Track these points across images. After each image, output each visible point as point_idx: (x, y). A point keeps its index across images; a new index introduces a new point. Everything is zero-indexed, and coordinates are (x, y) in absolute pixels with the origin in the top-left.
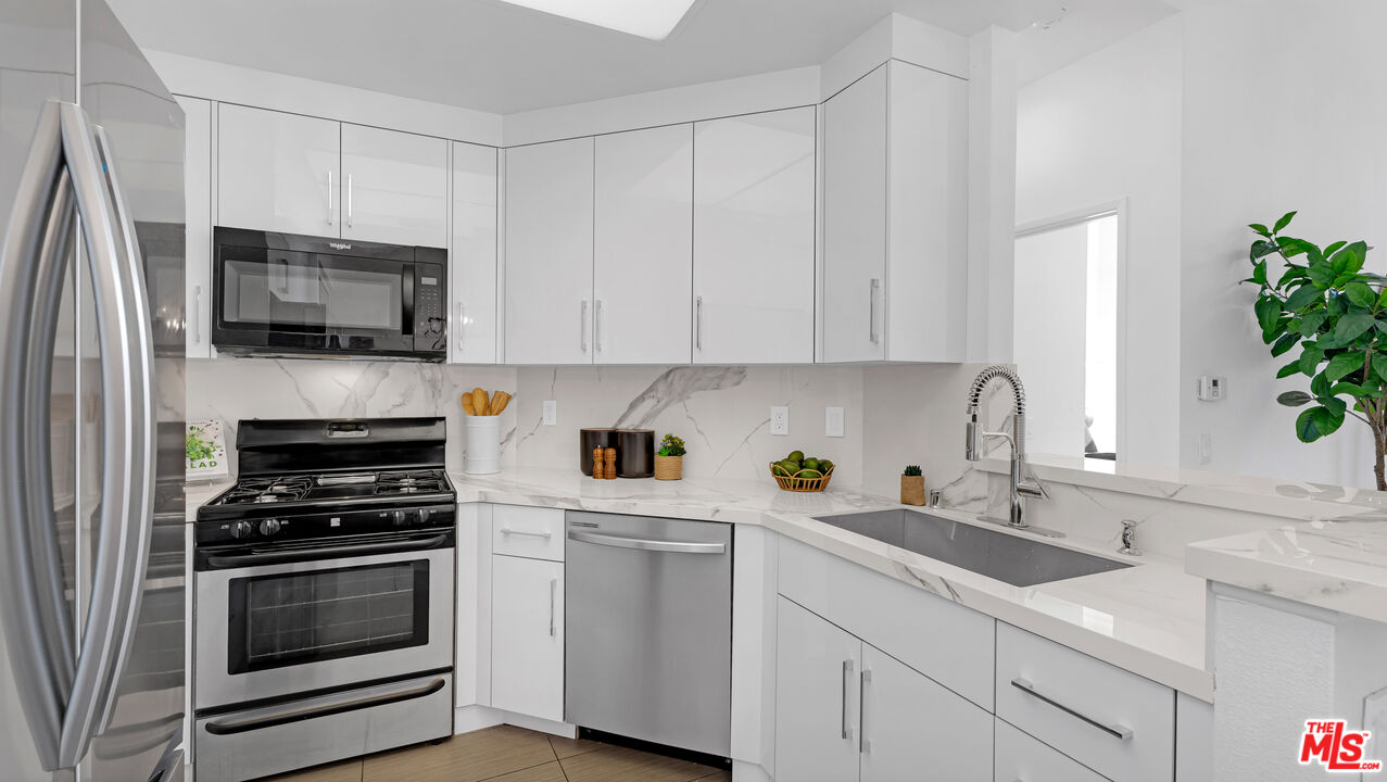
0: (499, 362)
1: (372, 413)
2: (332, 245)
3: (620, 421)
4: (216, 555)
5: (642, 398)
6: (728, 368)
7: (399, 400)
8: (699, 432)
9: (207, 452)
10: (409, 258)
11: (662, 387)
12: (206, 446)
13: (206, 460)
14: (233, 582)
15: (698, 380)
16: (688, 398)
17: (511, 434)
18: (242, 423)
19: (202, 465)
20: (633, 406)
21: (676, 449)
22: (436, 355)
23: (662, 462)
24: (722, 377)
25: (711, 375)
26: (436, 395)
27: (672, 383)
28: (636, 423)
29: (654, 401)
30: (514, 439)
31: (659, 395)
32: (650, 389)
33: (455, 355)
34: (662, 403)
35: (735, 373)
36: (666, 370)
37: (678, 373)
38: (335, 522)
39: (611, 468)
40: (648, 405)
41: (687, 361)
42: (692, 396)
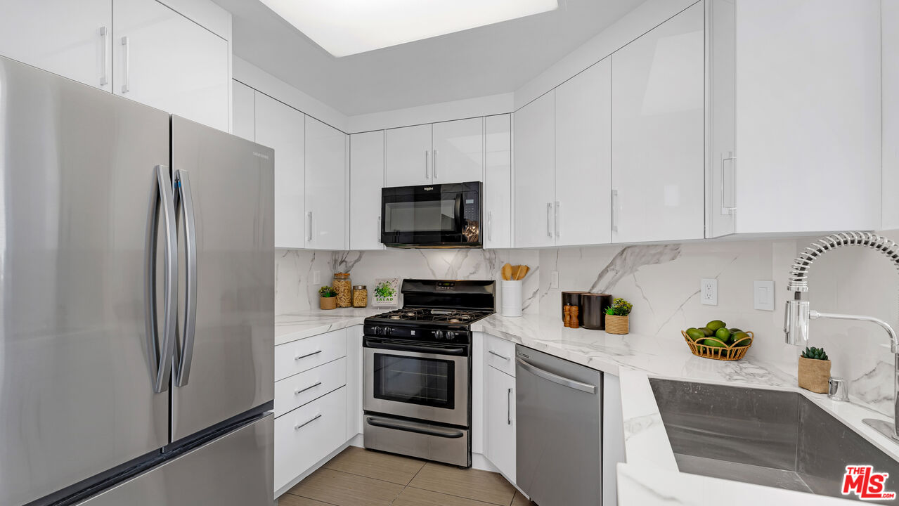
0: (512, 247)
1: (460, 278)
2: (425, 189)
3: (593, 287)
4: (370, 341)
5: (606, 271)
6: (665, 245)
7: (472, 270)
8: (644, 298)
9: (390, 294)
10: (459, 190)
11: (618, 262)
12: (391, 290)
13: (389, 297)
14: (376, 355)
15: (643, 256)
16: (637, 270)
17: (535, 293)
18: (405, 281)
19: (388, 299)
20: (601, 276)
21: (624, 311)
22: (477, 243)
23: (610, 318)
24: (661, 254)
25: (653, 251)
26: (492, 267)
27: (625, 259)
28: (602, 289)
29: (614, 273)
30: (538, 296)
31: (617, 268)
32: (612, 263)
33: (487, 245)
34: (619, 274)
35: (672, 250)
36: (621, 249)
37: (629, 251)
38: (413, 333)
39: (575, 320)
40: (610, 275)
41: (608, 241)
42: (639, 268)
